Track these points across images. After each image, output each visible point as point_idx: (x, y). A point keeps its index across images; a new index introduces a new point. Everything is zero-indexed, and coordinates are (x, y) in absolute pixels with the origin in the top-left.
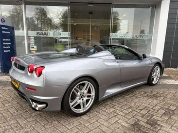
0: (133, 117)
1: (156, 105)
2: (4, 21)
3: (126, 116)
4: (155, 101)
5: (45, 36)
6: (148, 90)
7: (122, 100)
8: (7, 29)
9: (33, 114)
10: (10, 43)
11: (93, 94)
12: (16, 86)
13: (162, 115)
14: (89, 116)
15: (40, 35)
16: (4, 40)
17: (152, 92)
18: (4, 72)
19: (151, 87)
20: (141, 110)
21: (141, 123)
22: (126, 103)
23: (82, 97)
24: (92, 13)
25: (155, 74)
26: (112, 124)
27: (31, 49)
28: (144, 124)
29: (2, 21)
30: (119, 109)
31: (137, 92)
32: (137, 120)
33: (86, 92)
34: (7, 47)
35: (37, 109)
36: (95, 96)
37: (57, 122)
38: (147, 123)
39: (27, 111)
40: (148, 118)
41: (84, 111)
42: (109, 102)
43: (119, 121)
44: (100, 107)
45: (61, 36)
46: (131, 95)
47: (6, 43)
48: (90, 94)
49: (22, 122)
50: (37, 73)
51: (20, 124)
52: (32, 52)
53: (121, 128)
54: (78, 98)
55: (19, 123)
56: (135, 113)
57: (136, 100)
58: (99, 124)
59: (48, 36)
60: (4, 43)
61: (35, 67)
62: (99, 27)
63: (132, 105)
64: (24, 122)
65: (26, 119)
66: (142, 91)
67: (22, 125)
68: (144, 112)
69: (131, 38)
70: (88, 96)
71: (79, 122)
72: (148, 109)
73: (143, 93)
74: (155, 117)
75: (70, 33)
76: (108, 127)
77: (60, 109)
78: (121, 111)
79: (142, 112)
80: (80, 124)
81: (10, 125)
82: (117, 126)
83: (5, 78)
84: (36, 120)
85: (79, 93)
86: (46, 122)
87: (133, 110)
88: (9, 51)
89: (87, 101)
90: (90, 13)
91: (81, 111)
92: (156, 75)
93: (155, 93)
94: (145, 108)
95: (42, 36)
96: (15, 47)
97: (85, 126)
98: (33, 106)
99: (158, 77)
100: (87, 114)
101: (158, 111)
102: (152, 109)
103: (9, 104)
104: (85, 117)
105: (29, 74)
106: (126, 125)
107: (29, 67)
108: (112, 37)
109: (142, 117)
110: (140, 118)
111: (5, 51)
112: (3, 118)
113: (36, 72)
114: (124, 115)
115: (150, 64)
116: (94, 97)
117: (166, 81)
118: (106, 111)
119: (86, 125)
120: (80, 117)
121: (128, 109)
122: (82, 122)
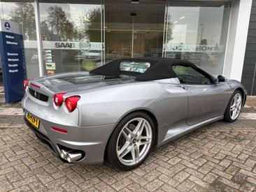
0: (210, 171)
1: (241, 152)
2: (9, 27)
3: (200, 170)
4: (238, 146)
5: (67, 48)
6: (226, 128)
7: (189, 145)
8: (13, 38)
9: (61, 167)
10: (17, 60)
11: (149, 136)
12: (35, 124)
13: (253, 169)
14: (145, 171)
15: (60, 46)
16: (9, 54)
17: (231, 132)
18: (10, 102)
19: (229, 125)
20: (221, 160)
21: (224, 181)
22: (195, 149)
23: (134, 141)
24: (135, 15)
25: (234, 105)
26: (181, 183)
27: (47, 68)
28: (228, 183)
29: (6, 26)
30: (186, 158)
31: (209, 132)
32: (217, 177)
33: (139, 133)
34: (14, 66)
35: (69, 160)
36: (153, 140)
37: (97, 180)
38: (233, 180)
39: (50, 163)
40: (233, 173)
41: (137, 162)
42: (171, 148)
43: (192, 178)
44: (158, 156)
45: (92, 49)
46: (201, 137)
47: (13, 60)
48: (146, 137)
49: (46, 180)
50: (69, 106)
51: (42, 184)
52: (49, 72)
53: (195, 189)
54: (128, 143)
55: (40, 182)
56: (212, 164)
57: (210, 145)
58: (161, 183)
59: (73, 49)
60: (9, 60)
61: (65, 97)
62: (144, 34)
63: (206, 153)
64: (48, 180)
65: (51, 175)
66: (217, 130)
67: (46, 185)
68: (226, 163)
69: (194, 51)
70: (143, 140)
71: (131, 180)
72: (231, 159)
73: (218, 134)
74: (243, 171)
75: (104, 44)
76: (175, 188)
77: (103, 160)
78: (191, 162)
79: (222, 163)
80: (133, 183)
81: (28, 185)
82: (189, 186)
83: (11, 111)
84: (65, 176)
85: (129, 136)
86: (81, 180)
87: (208, 161)
88: (17, 71)
89: (141, 147)
90: (132, 15)
91: (133, 162)
92: (235, 107)
93: (236, 134)
94: (225, 158)
95: (63, 48)
96: (25, 65)
97: (141, 187)
98: (62, 156)
99: (238, 109)
100: (141, 166)
101: (245, 161)
102: (237, 158)
103: (23, 152)
104: (138, 172)
105: (56, 107)
106: (202, 184)
107: (55, 96)
108: (166, 50)
109: (224, 171)
110: (221, 173)
111: (10, 71)
112: (16, 174)
113: (66, 104)
114: (196, 168)
115: (228, 90)
116: (150, 141)
117: (250, 116)
118: (169, 162)
119: (143, 184)
120: (130, 172)
121: (201, 159)
122: (135, 180)
